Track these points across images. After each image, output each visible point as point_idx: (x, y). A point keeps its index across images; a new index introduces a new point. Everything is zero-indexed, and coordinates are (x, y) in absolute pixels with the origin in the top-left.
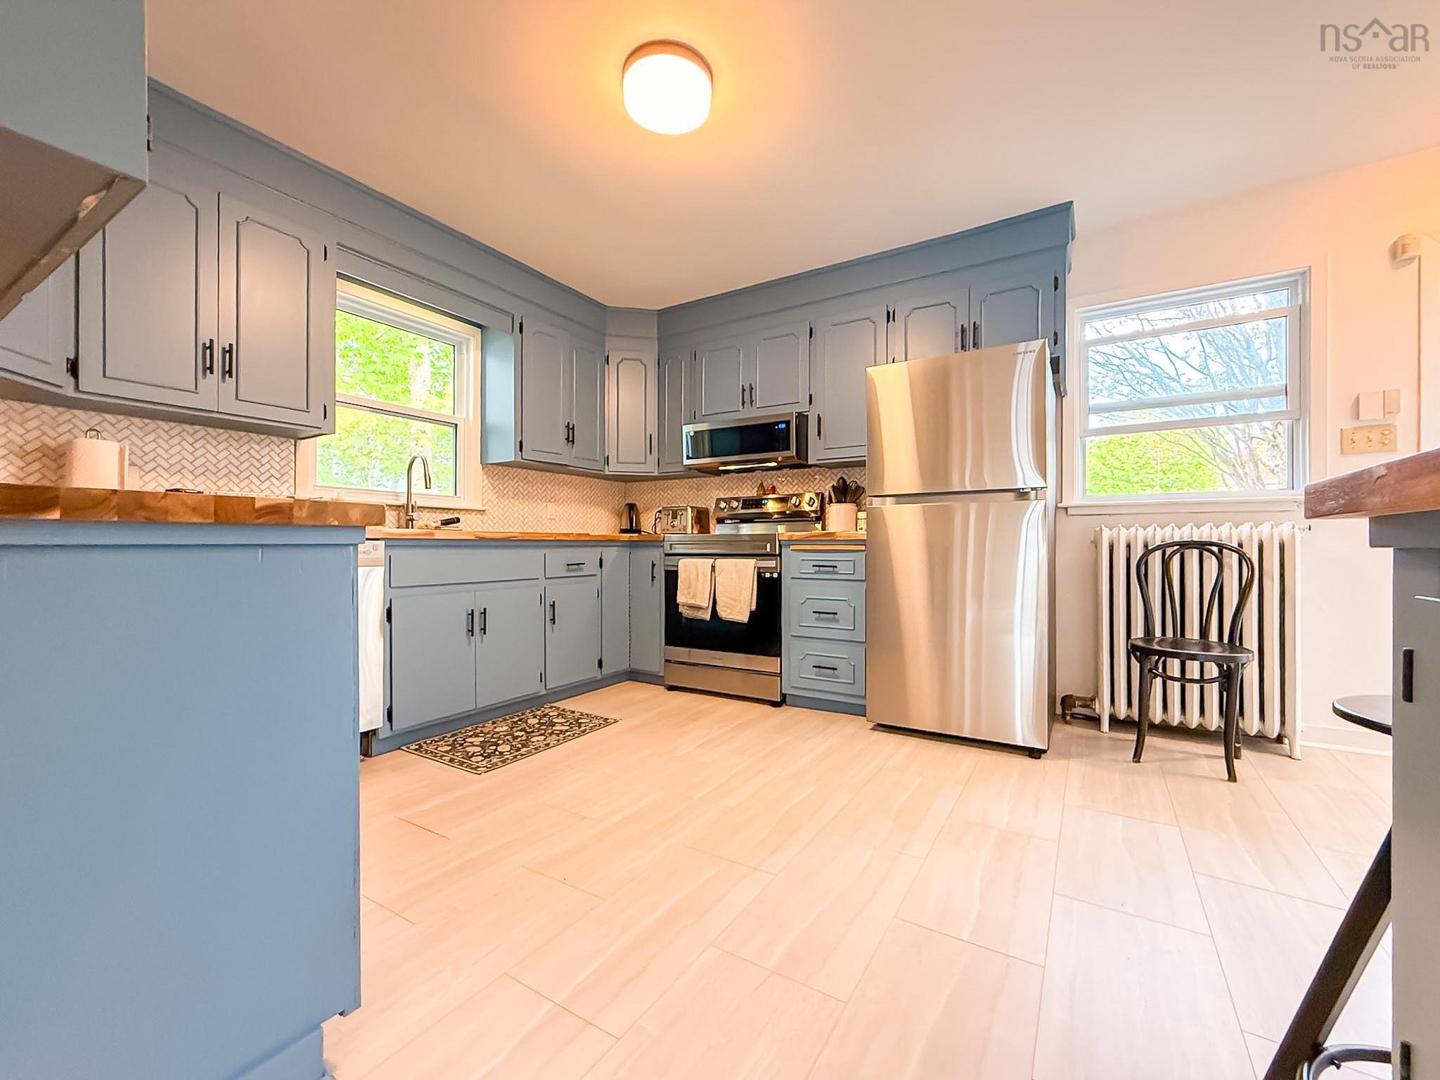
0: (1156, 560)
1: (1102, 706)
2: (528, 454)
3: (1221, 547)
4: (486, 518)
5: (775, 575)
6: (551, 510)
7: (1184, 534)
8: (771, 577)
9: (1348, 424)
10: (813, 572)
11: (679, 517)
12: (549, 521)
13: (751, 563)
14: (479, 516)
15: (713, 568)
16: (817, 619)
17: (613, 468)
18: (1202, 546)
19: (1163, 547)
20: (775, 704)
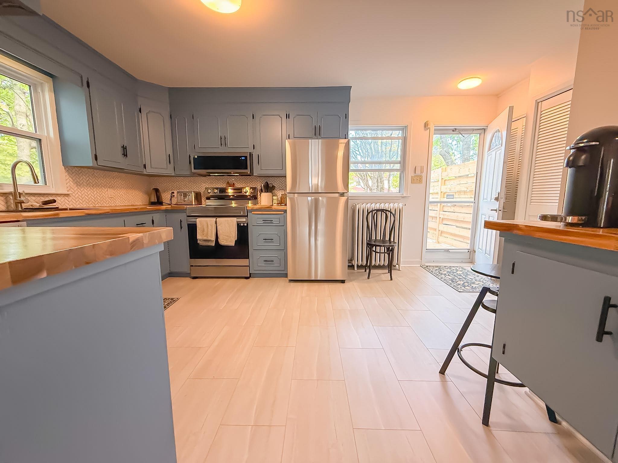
0: (370, 215)
1: (355, 262)
2: (101, 162)
3: (386, 210)
4: (71, 199)
5: (246, 225)
6: (110, 192)
7: (378, 206)
8: (244, 226)
9: (413, 175)
10: (262, 223)
11: (187, 196)
12: (110, 199)
13: (235, 220)
14: (67, 198)
15: (216, 223)
16: (265, 242)
17: (149, 170)
18: (382, 211)
19: (372, 211)
20: (247, 278)
